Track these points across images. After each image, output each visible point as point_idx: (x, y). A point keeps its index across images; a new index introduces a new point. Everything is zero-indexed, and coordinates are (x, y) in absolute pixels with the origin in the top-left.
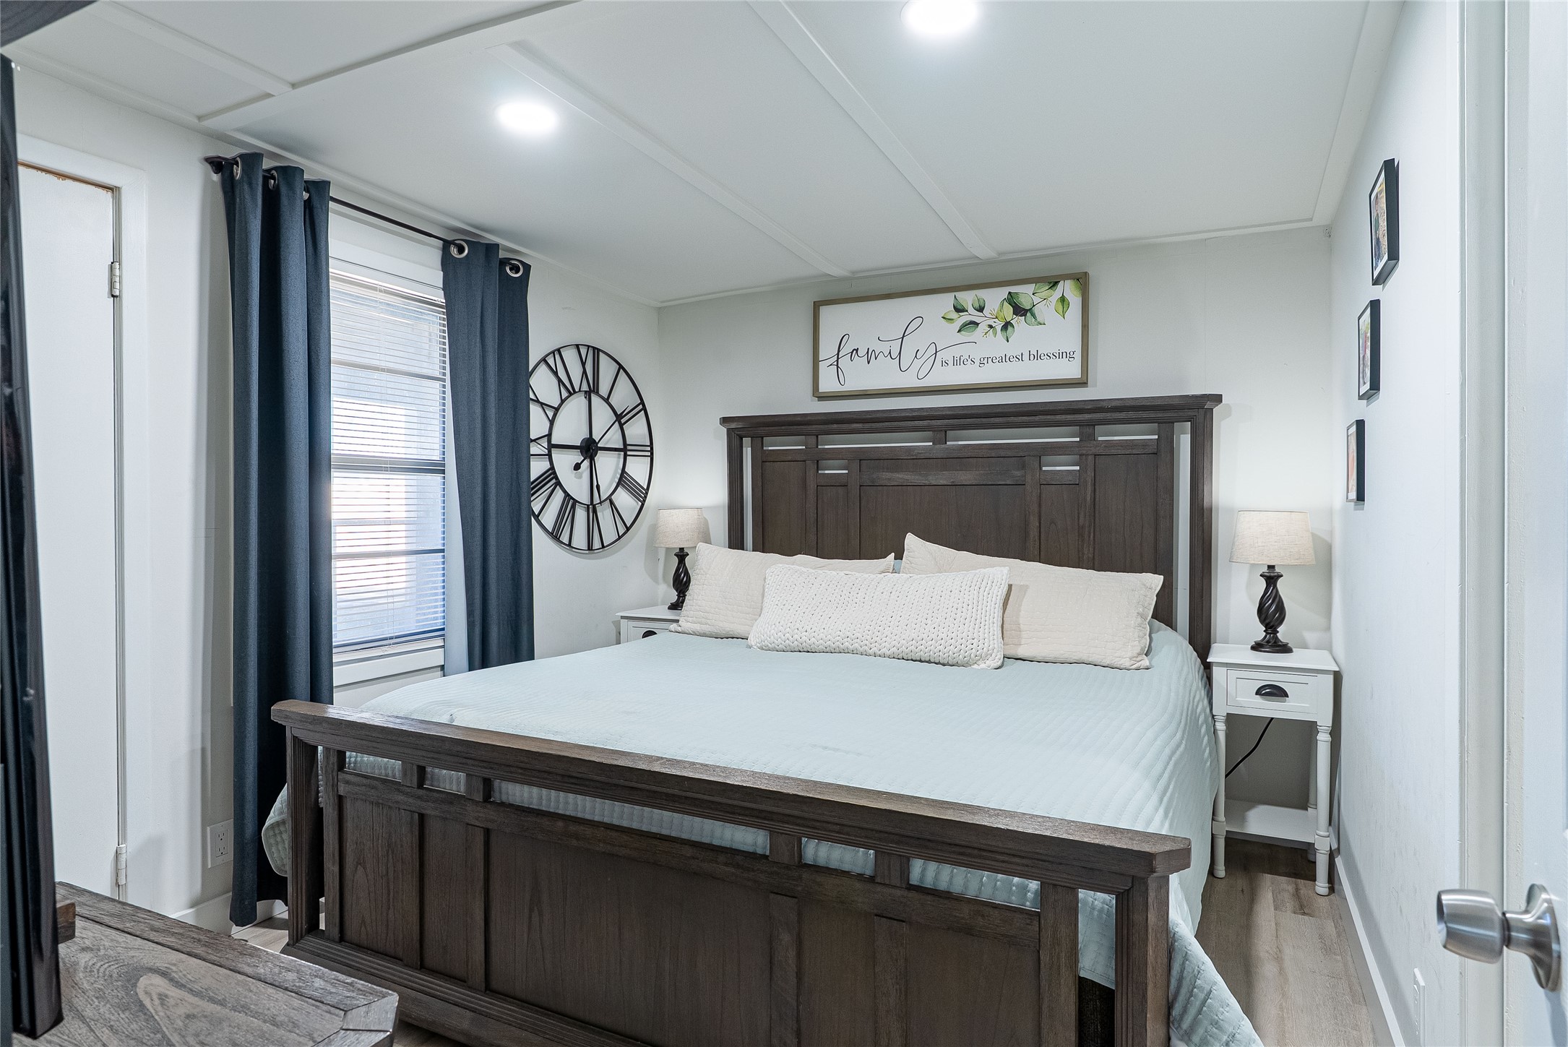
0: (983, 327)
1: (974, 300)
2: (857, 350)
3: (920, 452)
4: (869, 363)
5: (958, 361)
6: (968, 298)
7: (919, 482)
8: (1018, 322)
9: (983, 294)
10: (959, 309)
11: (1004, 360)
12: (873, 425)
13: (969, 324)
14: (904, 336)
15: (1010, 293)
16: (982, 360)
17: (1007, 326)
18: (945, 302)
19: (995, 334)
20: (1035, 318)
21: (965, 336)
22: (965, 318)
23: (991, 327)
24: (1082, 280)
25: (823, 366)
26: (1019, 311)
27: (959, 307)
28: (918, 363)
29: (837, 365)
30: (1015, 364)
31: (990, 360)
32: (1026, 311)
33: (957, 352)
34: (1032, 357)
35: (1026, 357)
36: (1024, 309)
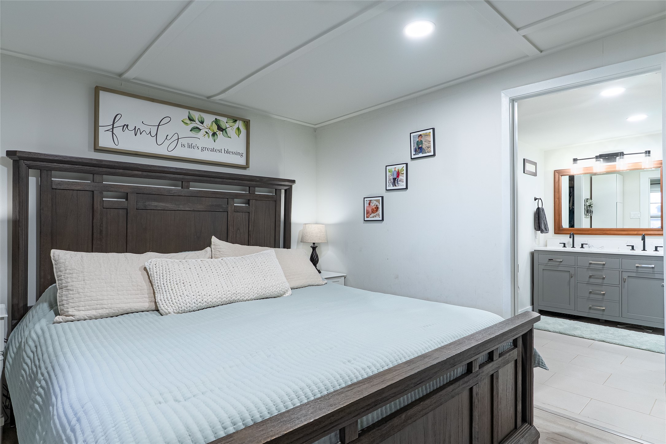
0: (203, 132)
1: (198, 117)
2: (127, 126)
3: (176, 192)
4: (136, 135)
5: (190, 146)
6: (196, 115)
7: (174, 208)
8: (219, 133)
9: (204, 115)
10: (191, 119)
11: (213, 151)
12: (149, 173)
13: (196, 128)
14: (159, 125)
15: (216, 119)
16: (203, 148)
17: (214, 134)
18: (184, 113)
19: (209, 137)
20: (227, 134)
21: (193, 134)
22: (193, 125)
23: (207, 133)
24: (247, 124)
25: (101, 130)
26: (220, 128)
27: (191, 118)
28: (167, 143)
29: (112, 132)
30: (218, 153)
31: (206, 149)
32: (223, 130)
33: (190, 141)
34: (226, 152)
35: (223, 151)
36: (222, 128)
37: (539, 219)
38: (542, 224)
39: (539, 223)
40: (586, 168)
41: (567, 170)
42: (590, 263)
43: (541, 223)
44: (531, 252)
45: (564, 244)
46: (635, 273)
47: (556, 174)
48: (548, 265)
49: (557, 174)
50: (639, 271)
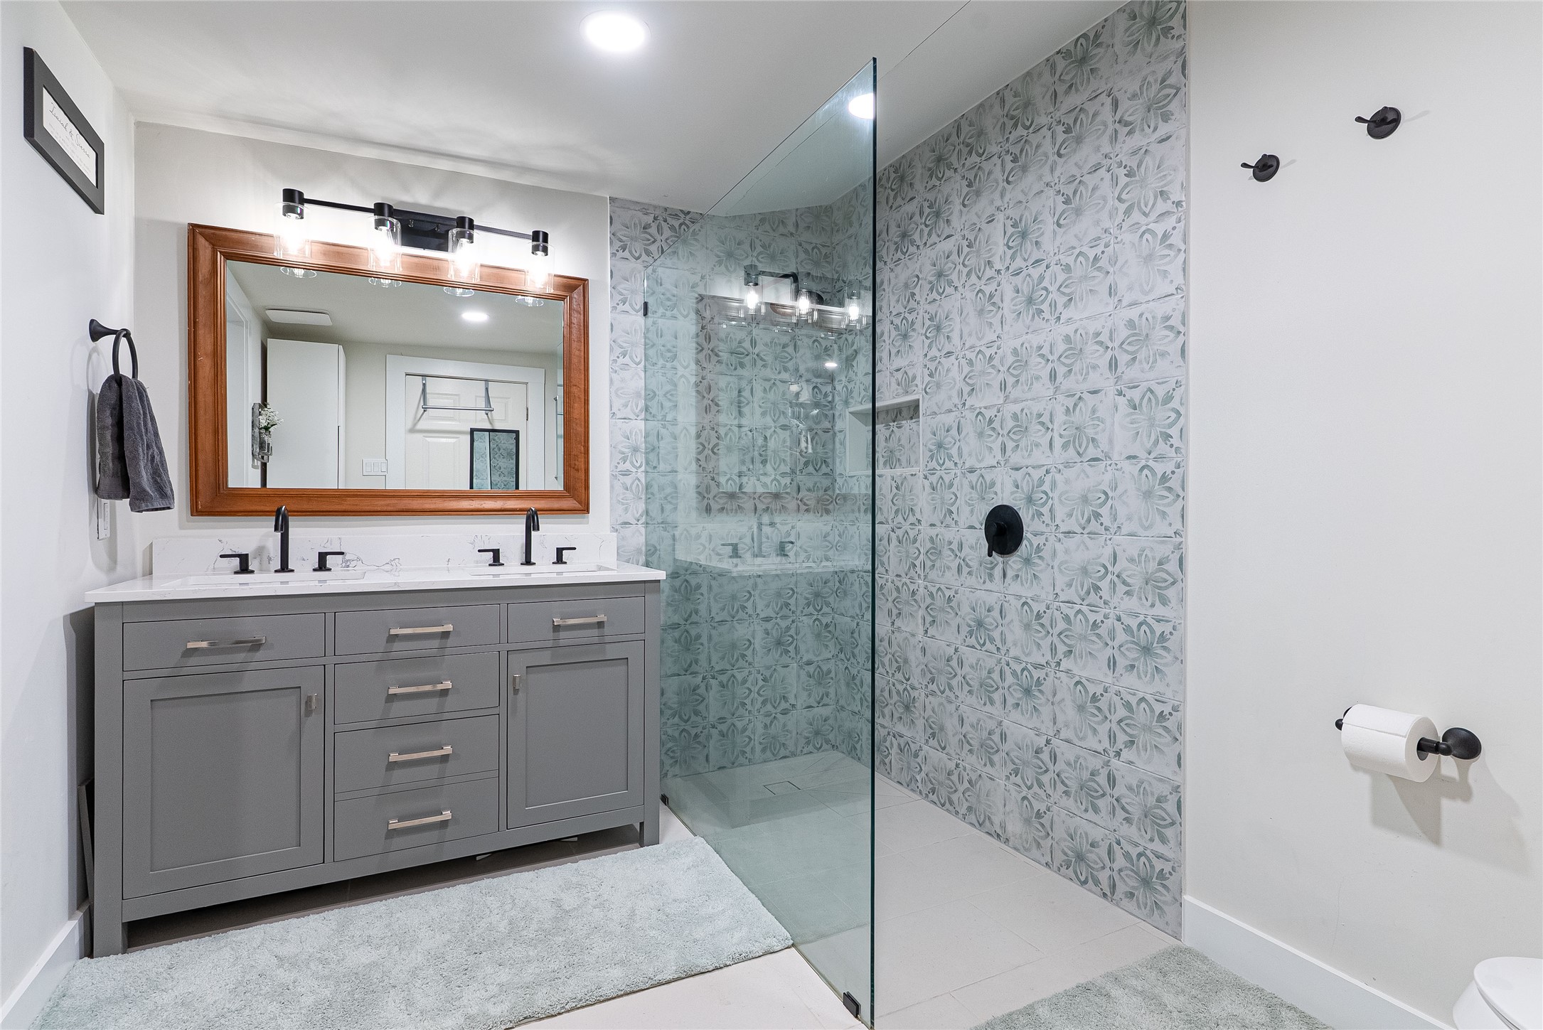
37: (119, 439)
38: (142, 464)
39: (120, 457)
40: (334, 249)
41: (253, 238)
42: (393, 638)
43: (136, 458)
44: (72, 615)
45: (244, 559)
46: (548, 652)
47: (201, 241)
48: (185, 671)
49: (204, 246)
50: (562, 643)
